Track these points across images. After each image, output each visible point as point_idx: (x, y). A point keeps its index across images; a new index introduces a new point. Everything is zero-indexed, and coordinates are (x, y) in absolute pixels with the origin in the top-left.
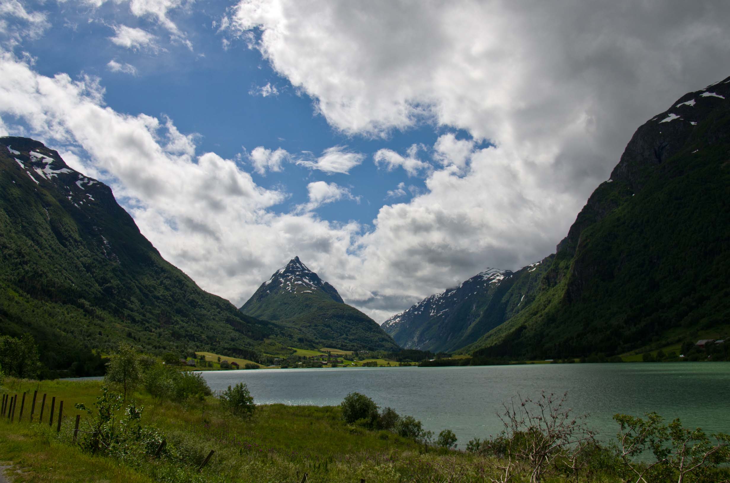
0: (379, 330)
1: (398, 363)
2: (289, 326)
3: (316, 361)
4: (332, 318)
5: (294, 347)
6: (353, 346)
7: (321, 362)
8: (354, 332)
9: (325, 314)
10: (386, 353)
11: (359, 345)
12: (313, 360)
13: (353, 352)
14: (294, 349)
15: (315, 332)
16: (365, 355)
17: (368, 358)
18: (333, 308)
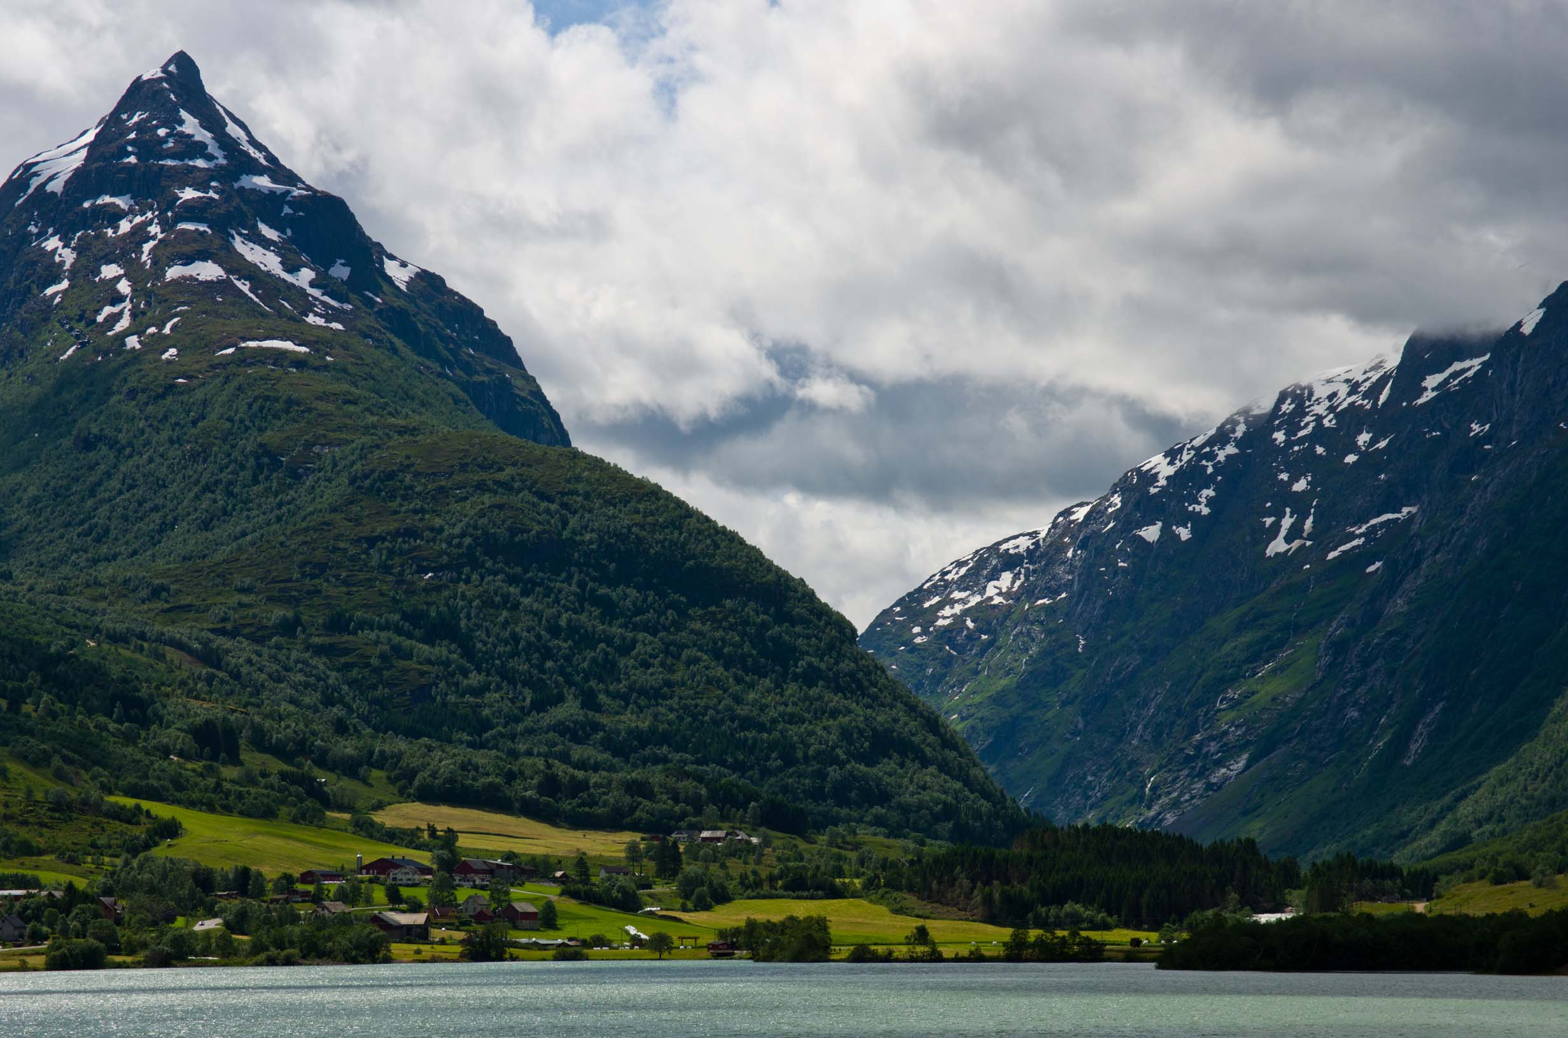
0: (846, 666)
1: (998, 936)
2: (121, 627)
3: (339, 908)
4: (475, 564)
5: (155, 795)
6: (639, 789)
7: (377, 920)
8: (652, 677)
9: (411, 533)
10: (900, 849)
11: (687, 786)
12: (316, 899)
13: (637, 837)
14: (162, 810)
15: (333, 677)
16: (736, 867)
17: (754, 888)
18: (481, 487)
